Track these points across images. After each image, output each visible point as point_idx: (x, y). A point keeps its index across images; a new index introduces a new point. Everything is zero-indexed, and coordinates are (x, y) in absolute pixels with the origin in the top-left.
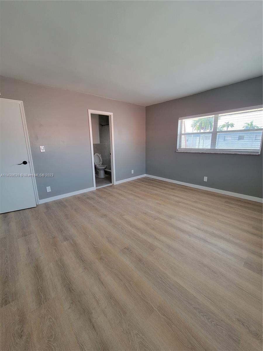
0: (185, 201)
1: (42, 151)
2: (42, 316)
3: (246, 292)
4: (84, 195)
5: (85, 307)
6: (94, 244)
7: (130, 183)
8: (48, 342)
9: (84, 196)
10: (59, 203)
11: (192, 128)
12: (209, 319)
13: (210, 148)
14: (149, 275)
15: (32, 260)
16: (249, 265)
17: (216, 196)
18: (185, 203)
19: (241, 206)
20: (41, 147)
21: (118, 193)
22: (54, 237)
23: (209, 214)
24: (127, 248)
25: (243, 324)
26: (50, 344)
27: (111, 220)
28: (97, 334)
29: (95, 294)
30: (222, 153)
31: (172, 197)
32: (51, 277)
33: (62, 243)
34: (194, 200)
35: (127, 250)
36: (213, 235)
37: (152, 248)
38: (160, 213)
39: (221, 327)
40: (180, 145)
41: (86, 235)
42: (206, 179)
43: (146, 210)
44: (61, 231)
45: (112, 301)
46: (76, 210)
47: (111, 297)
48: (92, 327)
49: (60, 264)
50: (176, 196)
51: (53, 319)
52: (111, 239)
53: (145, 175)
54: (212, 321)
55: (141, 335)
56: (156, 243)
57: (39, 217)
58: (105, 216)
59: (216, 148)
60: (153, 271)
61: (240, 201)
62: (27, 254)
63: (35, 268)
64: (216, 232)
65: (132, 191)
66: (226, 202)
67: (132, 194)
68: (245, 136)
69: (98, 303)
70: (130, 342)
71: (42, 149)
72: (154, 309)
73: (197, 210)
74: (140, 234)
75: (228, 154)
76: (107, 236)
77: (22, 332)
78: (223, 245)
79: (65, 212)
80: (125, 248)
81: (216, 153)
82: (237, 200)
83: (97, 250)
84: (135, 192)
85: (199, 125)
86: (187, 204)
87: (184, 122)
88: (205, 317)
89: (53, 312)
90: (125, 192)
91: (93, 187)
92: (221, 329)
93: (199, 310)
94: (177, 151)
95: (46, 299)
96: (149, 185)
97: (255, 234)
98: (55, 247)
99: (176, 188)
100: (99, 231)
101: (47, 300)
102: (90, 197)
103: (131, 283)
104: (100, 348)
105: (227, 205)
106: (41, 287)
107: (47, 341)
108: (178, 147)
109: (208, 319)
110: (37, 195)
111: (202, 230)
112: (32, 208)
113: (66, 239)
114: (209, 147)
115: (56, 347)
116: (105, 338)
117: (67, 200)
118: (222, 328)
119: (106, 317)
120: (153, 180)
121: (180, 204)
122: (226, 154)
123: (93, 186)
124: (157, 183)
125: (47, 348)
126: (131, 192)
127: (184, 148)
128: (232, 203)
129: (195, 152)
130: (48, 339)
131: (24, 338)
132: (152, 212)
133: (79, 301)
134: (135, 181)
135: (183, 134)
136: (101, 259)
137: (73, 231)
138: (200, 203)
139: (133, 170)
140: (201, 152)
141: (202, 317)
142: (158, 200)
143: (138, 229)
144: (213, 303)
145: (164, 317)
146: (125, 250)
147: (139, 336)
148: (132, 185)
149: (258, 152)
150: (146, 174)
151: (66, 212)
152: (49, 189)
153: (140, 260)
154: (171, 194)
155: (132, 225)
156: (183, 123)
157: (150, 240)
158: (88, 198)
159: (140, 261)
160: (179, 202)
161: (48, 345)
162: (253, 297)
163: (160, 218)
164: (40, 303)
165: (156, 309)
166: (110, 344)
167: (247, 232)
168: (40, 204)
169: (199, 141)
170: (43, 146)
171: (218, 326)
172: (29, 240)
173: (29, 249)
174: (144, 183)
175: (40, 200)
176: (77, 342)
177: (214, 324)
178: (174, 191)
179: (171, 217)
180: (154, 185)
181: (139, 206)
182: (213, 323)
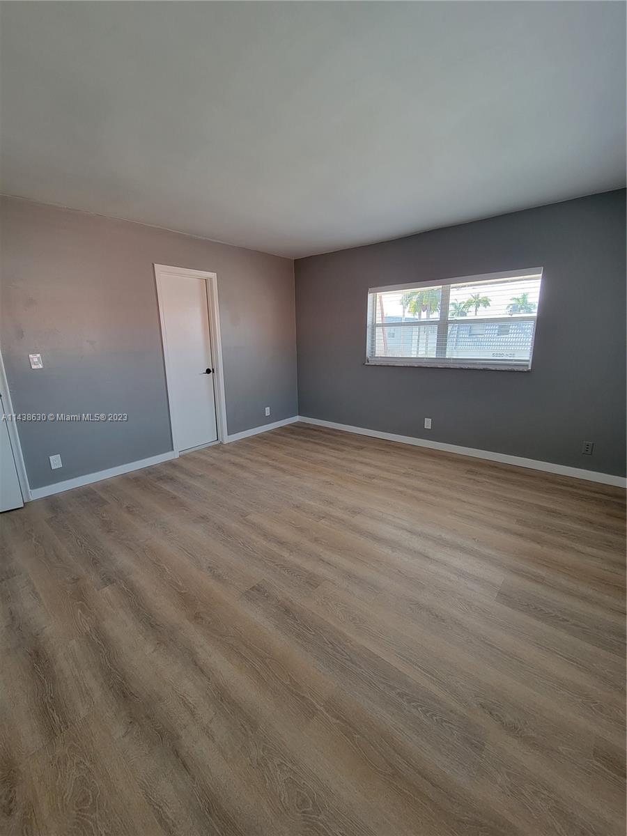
0: (385, 474)
1: (34, 367)
2: (58, 762)
3: (498, 649)
4: (149, 471)
5: (163, 726)
6: (178, 586)
7: (260, 438)
8: (78, 814)
9: (150, 473)
10: (86, 494)
11: (402, 306)
12: (428, 712)
13: (435, 357)
14: (305, 641)
15: (23, 638)
16: (505, 596)
17: (449, 460)
18: (385, 478)
19: (498, 478)
20: (31, 356)
21: (234, 464)
22: (78, 579)
23: (434, 498)
24: (258, 589)
25: (490, 713)
26: (83, 816)
27: (219, 528)
28: (194, 778)
29: (185, 695)
30: (458, 366)
31: (358, 467)
32: (77, 672)
33: (98, 590)
34: (403, 472)
35: (257, 592)
36: (441, 543)
37: (312, 582)
38: (331, 503)
39: (450, 725)
40: (372, 348)
41: (159, 566)
42: (428, 423)
43: (301, 498)
44: (95, 563)
45: (224, 706)
46: (131, 510)
47: (222, 697)
48: (182, 765)
49: (96, 640)
50: (367, 464)
51: (88, 764)
52: (221, 572)
53: (297, 419)
54: (432, 716)
55: (290, 765)
56: (321, 570)
57: (33, 534)
58: (204, 518)
59: (447, 357)
60: (314, 631)
61: (496, 467)
62: (6, 627)
63: (31, 655)
64: (447, 536)
65: (266, 456)
66: (469, 471)
67: (267, 463)
68: (511, 327)
69: (193, 714)
70: (266, 782)
71: (36, 361)
72: (317, 710)
73: (410, 491)
74: (286, 554)
75: (470, 369)
76: (210, 566)
77: (11, 802)
78: (459, 561)
79: (103, 517)
80: (253, 588)
81: (448, 367)
82: (493, 467)
83: (187, 600)
84: (273, 460)
85: (417, 302)
86: (390, 480)
87: (381, 297)
88: (419, 709)
89: (85, 748)
90: (250, 460)
91: (170, 453)
92: (450, 728)
93: (408, 698)
94: (367, 364)
95: (66, 723)
96: (305, 441)
97: (521, 535)
98: (80, 602)
99: (365, 446)
100: (192, 555)
101: (69, 724)
102: (164, 476)
103: (267, 661)
104: (201, 805)
105: (470, 479)
106: (52, 698)
107: (76, 811)
108: (368, 354)
109: (425, 712)
110: (23, 475)
111: (419, 534)
112: (10, 513)
113: (108, 580)
114: (433, 355)
115: (98, 822)
116: (211, 784)
117: (105, 486)
118: (453, 726)
119: (214, 741)
120: (315, 430)
121: (375, 481)
122: (465, 369)
123: (173, 450)
124: (326, 436)
125: (75, 827)
126: (265, 460)
127: (382, 356)
128: (480, 474)
129: (405, 365)
130: (77, 806)
131: (17, 814)
132: (313, 504)
133: (148, 717)
134: (274, 432)
135: (379, 325)
136: (197, 618)
137: (124, 560)
138: (416, 476)
139: (269, 408)
140: (416, 366)
141: (413, 710)
142: (327, 475)
143: (282, 543)
144: (435, 679)
145: (338, 721)
146: (253, 592)
147: (285, 768)
148: (268, 443)
149: (527, 366)
150: (299, 415)
151: (104, 515)
152: (56, 462)
153: (287, 611)
154: (355, 460)
155: (266, 535)
156: (378, 300)
157: (308, 565)
158: (160, 479)
159: (286, 613)
160: (371, 477)
161: (78, 821)
162: (510, 659)
163: (331, 516)
164: (51, 732)
165: (322, 708)
166: (223, 793)
167: (507, 531)
168: (32, 499)
169: (419, 336)
170: (38, 355)
171: (444, 724)
172: (9, 592)
173: (11, 613)
174: (297, 437)
175: (33, 491)
176: (147, 803)
177: (436, 720)
178: (361, 452)
179: (355, 511)
180: (317, 441)
181: (283, 492)
182: (435, 718)
